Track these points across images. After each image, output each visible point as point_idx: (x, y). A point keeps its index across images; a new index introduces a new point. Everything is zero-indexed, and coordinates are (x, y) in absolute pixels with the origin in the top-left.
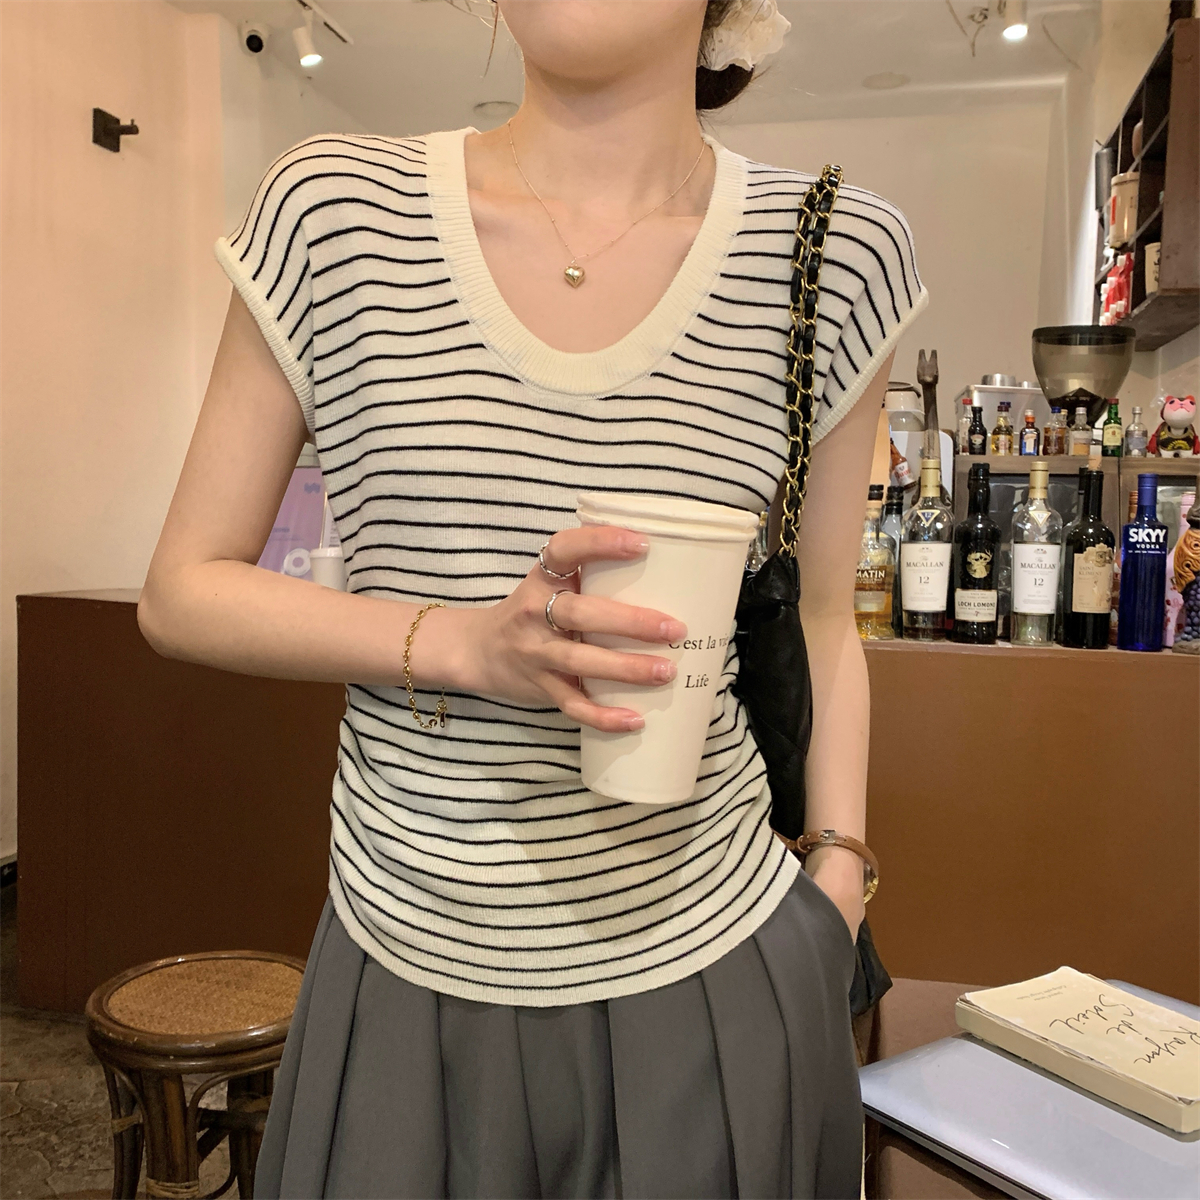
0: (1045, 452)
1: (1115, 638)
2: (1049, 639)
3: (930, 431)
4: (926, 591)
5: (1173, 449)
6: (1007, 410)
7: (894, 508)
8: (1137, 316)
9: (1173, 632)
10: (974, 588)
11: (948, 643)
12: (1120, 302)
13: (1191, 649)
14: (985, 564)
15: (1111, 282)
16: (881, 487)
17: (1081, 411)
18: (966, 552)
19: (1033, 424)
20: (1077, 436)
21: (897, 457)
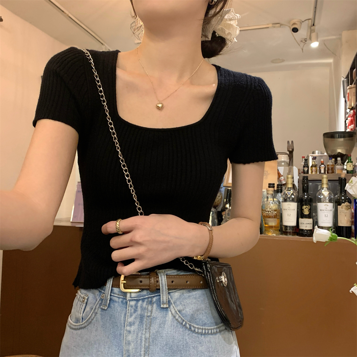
0: (328, 173)
1: (354, 235)
3: (290, 166)
6: (315, 159)
7: (279, 191)
10: (305, 218)
11: (297, 237)
12: (352, 125)
14: (308, 210)
15: (349, 119)
16: (274, 184)
17: (339, 159)
18: (302, 205)
19: (323, 163)
20: (338, 167)
21: (280, 175)
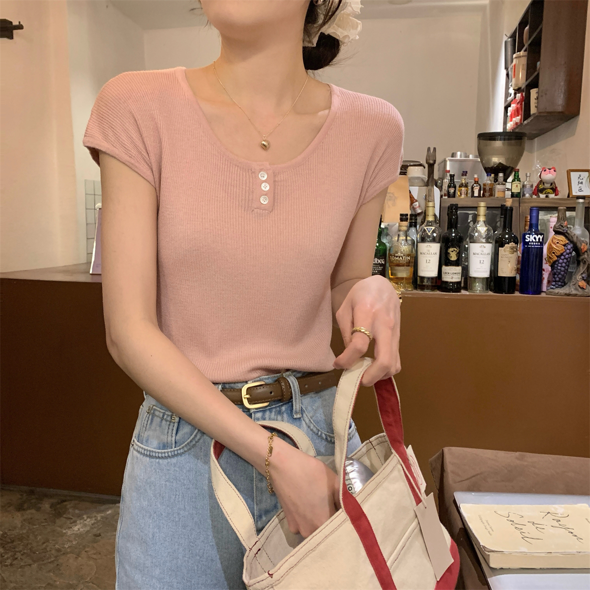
0: (484, 195)
1: (518, 288)
2: (487, 289)
3: (430, 187)
4: (429, 267)
5: (545, 193)
6: (466, 175)
7: (413, 224)
8: (525, 124)
9: (546, 284)
10: (451, 265)
11: (438, 292)
12: (517, 117)
13: (555, 293)
14: (456, 253)
15: (513, 107)
16: (407, 215)
17: (501, 175)
18: (447, 248)
19: (478, 182)
20: (499, 187)
21: (413, 199)
